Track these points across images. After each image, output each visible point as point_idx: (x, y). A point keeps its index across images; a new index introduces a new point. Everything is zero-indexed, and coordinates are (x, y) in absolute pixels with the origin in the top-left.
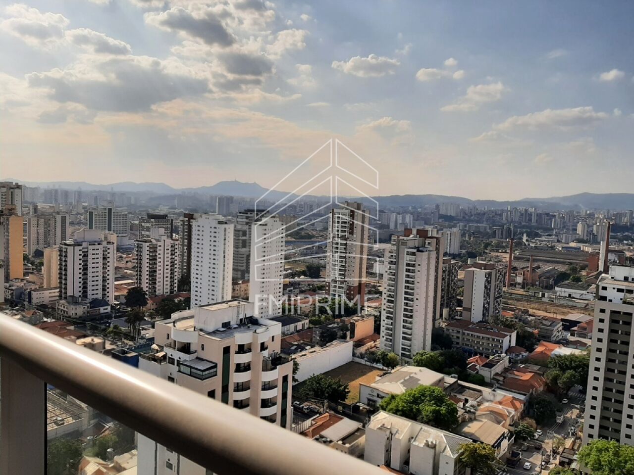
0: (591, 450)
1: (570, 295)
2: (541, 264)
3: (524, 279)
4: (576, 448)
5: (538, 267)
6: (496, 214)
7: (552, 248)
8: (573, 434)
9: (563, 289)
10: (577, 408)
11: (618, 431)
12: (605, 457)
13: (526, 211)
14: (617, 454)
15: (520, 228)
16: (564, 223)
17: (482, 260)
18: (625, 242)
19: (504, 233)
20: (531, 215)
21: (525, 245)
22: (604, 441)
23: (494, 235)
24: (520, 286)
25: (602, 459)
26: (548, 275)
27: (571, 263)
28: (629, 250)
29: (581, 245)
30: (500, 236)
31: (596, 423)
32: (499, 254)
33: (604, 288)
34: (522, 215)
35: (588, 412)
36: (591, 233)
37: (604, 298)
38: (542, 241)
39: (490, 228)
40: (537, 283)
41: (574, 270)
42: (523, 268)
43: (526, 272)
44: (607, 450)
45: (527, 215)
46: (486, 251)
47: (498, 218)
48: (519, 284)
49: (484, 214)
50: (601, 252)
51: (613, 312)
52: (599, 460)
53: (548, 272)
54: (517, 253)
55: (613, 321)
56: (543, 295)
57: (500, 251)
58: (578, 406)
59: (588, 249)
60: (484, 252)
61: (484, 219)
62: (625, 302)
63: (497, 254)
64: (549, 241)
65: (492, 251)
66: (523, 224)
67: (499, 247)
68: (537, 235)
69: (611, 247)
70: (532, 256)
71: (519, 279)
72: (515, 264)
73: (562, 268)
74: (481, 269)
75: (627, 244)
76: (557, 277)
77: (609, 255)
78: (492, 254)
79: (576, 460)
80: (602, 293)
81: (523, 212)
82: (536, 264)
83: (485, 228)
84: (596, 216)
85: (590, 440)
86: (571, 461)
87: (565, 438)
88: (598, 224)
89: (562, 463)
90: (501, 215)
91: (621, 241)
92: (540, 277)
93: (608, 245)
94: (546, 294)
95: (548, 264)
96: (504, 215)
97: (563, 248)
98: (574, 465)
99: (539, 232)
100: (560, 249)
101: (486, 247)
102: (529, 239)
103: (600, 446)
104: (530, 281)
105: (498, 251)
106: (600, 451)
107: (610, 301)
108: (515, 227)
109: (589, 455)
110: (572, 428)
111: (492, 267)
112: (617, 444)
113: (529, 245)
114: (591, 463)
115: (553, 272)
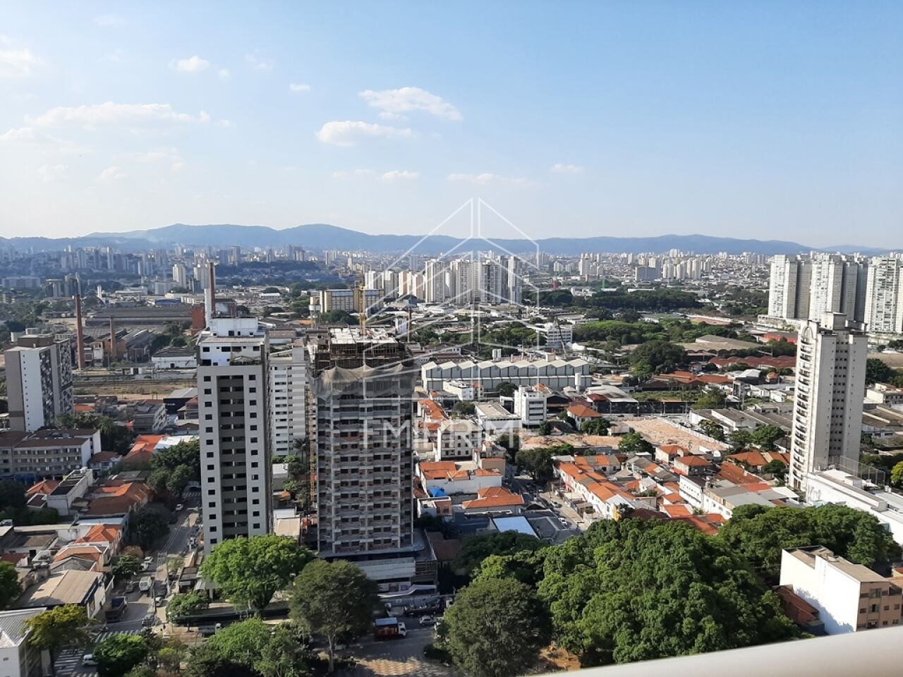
0: (215, 559)
1: (172, 365)
2: (127, 328)
3: (105, 353)
4: (199, 563)
5: (125, 333)
6: (50, 259)
7: (142, 303)
8: (193, 547)
9: (163, 359)
10: (195, 512)
11: (245, 524)
12: (233, 560)
13: (97, 252)
14: (245, 552)
15: (90, 278)
16: (154, 267)
17: (34, 333)
18: (235, 287)
19: (66, 288)
20: (105, 258)
21: (102, 302)
22: (230, 541)
23: (50, 292)
24: (101, 364)
25: (229, 565)
26: (139, 342)
27: (170, 322)
28: (241, 297)
29: (181, 296)
30: (60, 293)
31: (218, 523)
32: (61, 320)
33: (206, 349)
34: (91, 258)
35: (207, 511)
36: (190, 277)
37: (207, 363)
38: (127, 295)
39: (43, 281)
40: (126, 356)
41: (175, 330)
42: (101, 337)
43: (107, 343)
44: (234, 551)
45: (98, 258)
46: (40, 318)
47: (53, 265)
48: (99, 361)
49: (29, 260)
50: (206, 302)
51: (220, 378)
52: (227, 567)
53: (139, 337)
54: (91, 315)
55: (222, 390)
56: (136, 372)
57: (63, 315)
58: (196, 509)
59: (190, 300)
60: (37, 321)
61: (31, 268)
62: (233, 364)
63: (58, 321)
64: (136, 295)
65: (51, 316)
66: (95, 271)
67: (59, 310)
68: (118, 287)
69: (220, 295)
70: (112, 318)
71: (98, 354)
72: (87, 333)
73: (158, 330)
74: (32, 347)
75: (238, 290)
76: (153, 343)
77: (217, 305)
78: (51, 321)
79: (199, 578)
80: (204, 356)
81: (93, 254)
82: (121, 329)
83: (34, 281)
84: (196, 255)
85: (213, 547)
86: (194, 582)
87: (183, 556)
88: (199, 266)
89: (183, 590)
90: (57, 260)
91: (230, 286)
92: (128, 347)
93: (213, 293)
94: (140, 370)
95: (139, 327)
96: (63, 260)
97: (156, 302)
98: (197, 587)
99: (121, 281)
100: (153, 303)
101: (39, 312)
102: (107, 294)
103: (225, 549)
104: (114, 355)
105: (59, 316)
106: (226, 555)
107: (216, 364)
108: (82, 276)
109: (213, 565)
110: (192, 539)
111: (49, 341)
112: (245, 540)
113: (107, 302)
114: (217, 574)
115: (146, 338)
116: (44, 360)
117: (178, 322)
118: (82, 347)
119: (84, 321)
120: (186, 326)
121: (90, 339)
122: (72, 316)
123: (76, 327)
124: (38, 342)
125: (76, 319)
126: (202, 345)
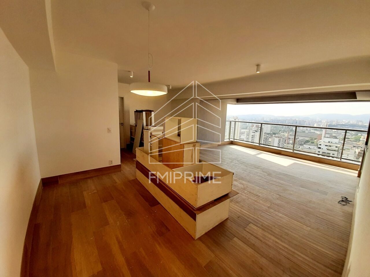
1: (309, 148)
7: (304, 132)
9: (307, 146)
17: (278, 135)
26: (301, 141)
27: (311, 137)
29: (315, 131)
32: (284, 134)
37: (320, 148)
42: (292, 138)
45: (295, 121)
48: (291, 143)
59: (318, 133)
60: (279, 133)
65: (282, 132)
69: (328, 132)
74: (277, 138)
76: (305, 141)
80: (319, 146)
84: (322, 121)
88: (323, 124)
90: (286, 121)
92: (299, 141)
93: (326, 131)
94: (300, 147)
100: (307, 132)
107: (322, 149)
116: (279, 141)
117: (313, 138)
118: (288, 140)
119: (289, 134)
120: (315, 139)
121: (290, 138)
122: (287, 133)
123: (287, 135)
124: (279, 137)
125: (287, 134)
126: (319, 144)
